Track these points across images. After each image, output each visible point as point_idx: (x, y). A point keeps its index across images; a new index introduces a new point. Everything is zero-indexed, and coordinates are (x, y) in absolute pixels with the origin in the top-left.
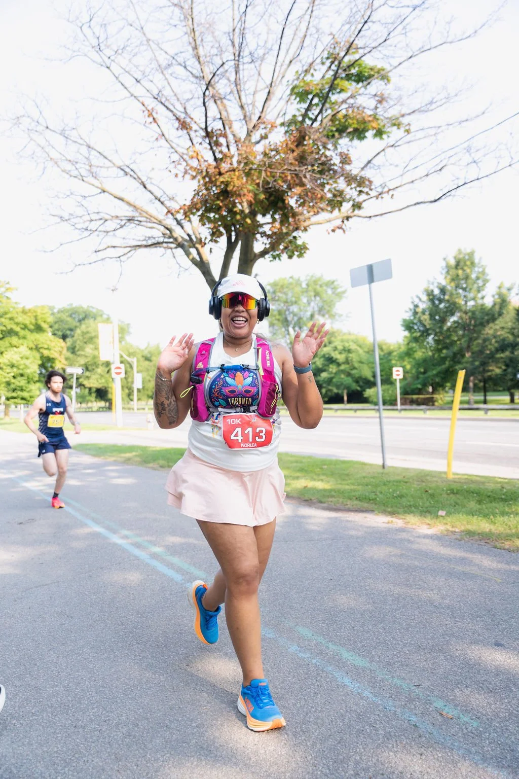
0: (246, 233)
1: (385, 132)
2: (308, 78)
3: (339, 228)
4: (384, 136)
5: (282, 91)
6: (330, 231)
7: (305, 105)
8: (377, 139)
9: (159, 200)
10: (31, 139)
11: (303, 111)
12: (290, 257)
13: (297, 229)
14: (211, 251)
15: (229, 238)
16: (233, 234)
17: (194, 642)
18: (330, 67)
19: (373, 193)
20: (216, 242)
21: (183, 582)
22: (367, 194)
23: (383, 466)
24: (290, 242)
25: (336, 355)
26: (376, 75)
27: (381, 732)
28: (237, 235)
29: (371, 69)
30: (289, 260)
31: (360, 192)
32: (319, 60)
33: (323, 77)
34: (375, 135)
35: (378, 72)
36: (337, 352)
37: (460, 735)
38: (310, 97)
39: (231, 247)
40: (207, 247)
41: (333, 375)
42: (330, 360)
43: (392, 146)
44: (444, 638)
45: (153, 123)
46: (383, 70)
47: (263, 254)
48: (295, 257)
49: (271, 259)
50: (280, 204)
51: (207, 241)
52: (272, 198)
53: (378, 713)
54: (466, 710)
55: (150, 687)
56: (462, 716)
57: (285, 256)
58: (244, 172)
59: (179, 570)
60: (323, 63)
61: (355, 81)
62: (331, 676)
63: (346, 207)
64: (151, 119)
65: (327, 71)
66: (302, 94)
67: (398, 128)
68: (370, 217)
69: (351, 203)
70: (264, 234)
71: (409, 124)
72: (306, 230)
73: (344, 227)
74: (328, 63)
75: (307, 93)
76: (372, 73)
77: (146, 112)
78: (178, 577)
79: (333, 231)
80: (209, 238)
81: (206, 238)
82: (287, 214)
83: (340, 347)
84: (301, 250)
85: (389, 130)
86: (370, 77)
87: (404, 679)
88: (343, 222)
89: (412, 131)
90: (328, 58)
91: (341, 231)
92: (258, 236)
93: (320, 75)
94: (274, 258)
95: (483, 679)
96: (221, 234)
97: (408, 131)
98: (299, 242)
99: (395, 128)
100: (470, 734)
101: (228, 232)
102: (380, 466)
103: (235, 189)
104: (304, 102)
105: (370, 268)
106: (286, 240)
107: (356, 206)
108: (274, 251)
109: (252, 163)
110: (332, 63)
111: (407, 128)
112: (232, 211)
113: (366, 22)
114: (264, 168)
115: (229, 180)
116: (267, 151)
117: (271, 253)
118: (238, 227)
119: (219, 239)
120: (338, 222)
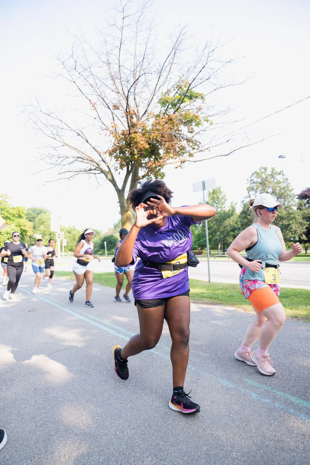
0: (136, 166)
1: (200, 124)
2: (167, 95)
3: (180, 166)
5: (156, 100)
6: (175, 167)
7: (165, 109)
9: (94, 148)
10: (30, 119)
11: (164, 111)
13: (160, 166)
14: (119, 174)
15: (128, 168)
16: (130, 166)
18: (177, 92)
19: (200, 149)
20: (122, 169)
22: (198, 149)
24: (157, 171)
26: (199, 97)
28: (132, 167)
29: (197, 94)
31: (194, 148)
32: (172, 89)
33: (174, 96)
34: (196, 125)
35: (200, 95)
38: (168, 104)
39: (128, 173)
43: (204, 130)
45: (94, 110)
46: (202, 95)
50: (156, 152)
51: (118, 168)
52: (152, 149)
58: (142, 134)
60: (174, 90)
61: (189, 99)
63: (186, 155)
64: (94, 108)
65: (176, 93)
66: (164, 102)
67: (207, 122)
68: (195, 162)
69: (188, 154)
70: (145, 167)
72: (163, 166)
73: (181, 166)
74: (176, 90)
75: (167, 102)
76: (198, 95)
77: (91, 104)
79: (177, 168)
80: (119, 167)
81: (117, 167)
82: (158, 157)
85: (202, 123)
86: (196, 97)
88: (181, 163)
89: (213, 124)
90: (176, 88)
91: (180, 168)
92: (142, 168)
96: (125, 166)
97: (211, 124)
98: (162, 171)
99: (206, 122)
101: (128, 165)
102: (207, 282)
103: (138, 141)
104: (165, 106)
105: (204, 183)
106: (156, 171)
107: (191, 155)
108: (149, 176)
109: (145, 130)
110: (178, 90)
111: (211, 122)
112: (132, 154)
113: (204, 67)
114: (153, 132)
115: (134, 137)
116: (154, 124)
117: (147, 177)
118: (133, 162)
119: (123, 168)
120: (179, 164)
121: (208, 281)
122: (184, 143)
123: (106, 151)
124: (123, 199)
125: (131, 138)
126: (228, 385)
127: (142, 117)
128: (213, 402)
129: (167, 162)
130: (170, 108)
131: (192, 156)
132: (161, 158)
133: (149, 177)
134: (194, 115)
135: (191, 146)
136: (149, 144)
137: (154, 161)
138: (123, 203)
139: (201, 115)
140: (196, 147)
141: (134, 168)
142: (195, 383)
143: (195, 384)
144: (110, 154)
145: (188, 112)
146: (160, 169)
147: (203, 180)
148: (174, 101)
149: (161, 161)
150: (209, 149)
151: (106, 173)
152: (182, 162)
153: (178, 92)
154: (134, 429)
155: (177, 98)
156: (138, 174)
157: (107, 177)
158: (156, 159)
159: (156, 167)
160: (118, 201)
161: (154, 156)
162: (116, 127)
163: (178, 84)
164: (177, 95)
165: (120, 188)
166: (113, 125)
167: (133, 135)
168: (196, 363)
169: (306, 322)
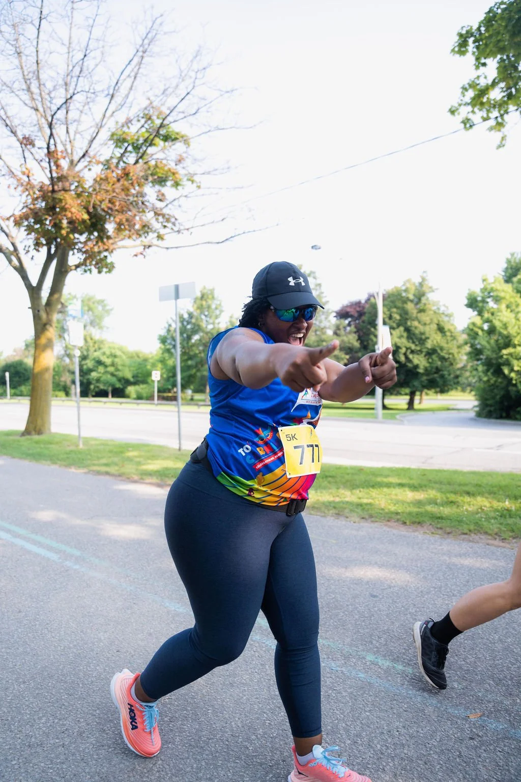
0: (64, 247)
1: (181, 185)
2: (125, 129)
3: (142, 254)
4: (179, 187)
5: (104, 135)
6: (133, 254)
7: (122, 151)
8: (174, 189)
11: (119, 155)
12: (100, 272)
13: (106, 250)
14: (32, 258)
15: (49, 250)
16: (53, 246)
17: (109, 625)
18: (143, 126)
19: (176, 229)
20: (38, 251)
21: (61, 560)
22: (172, 229)
23: (180, 449)
24: (101, 260)
25: (104, 359)
26: (181, 139)
27: (344, 694)
28: (57, 247)
29: (177, 134)
30: (99, 275)
31: (165, 227)
32: (136, 119)
33: (137, 132)
34: (173, 186)
35: (182, 137)
36: (105, 357)
37: (406, 683)
38: (126, 145)
39: (50, 258)
40: (30, 255)
41: (100, 375)
42: (99, 363)
43: (186, 196)
44: (330, 596)
46: (187, 136)
47: (77, 266)
48: (103, 273)
49: (82, 272)
50: (99, 227)
51: (30, 249)
52: (94, 220)
53: (328, 675)
54: (394, 659)
55: (92, 682)
56: (395, 665)
57: (95, 271)
58: (75, 194)
59: (50, 548)
60: (139, 121)
61: (162, 140)
62: (264, 645)
63: (152, 236)
65: (141, 128)
66: (119, 141)
68: (167, 248)
69: (156, 235)
70: (80, 250)
71: (200, 182)
72: (112, 252)
73: (144, 253)
74: (143, 121)
75: (124, 140)
76: (178, 137)
78: (54, 556)
79: (136, 255)
80: (33, 247)
81: (29, 246)
82: (103, 235)
83: (108, 353)
84: (111, 268)
85: (184, 183)
86: (176, 139)
87: (326, 638)
88: (144, 249)
89: (202, 186)
90: (143, 118)
91: (142, 256)
92: (76, 251)
93: (135, 130)
94: (85, 271)
95: (386, 628)
96: (43, 245)
97: (199, 187)
98: (109, 260)
99: (190, 182)
100: (413, 681)
101: (49, 244)
102: (175, 449)
103: (67, 206)
104: (120, 147)
105: (177, 288)
106: (98, 258)
107: (160, 237)
108: (86, 266)
109: (83, 187)
110: (146, 122)
111: (199, 185)
112: (57, 226)
113: (188, 93)
114: (95, 193)
115: (62, 198)
116: (98, 179)
117: (83, 267)
118: (59, 240)
119: (40, 249)
120: (141, 249)
121: (178, 448)
122: (150, 215)
123: (9, 216)
124: (39, 304)
125: (54, 199)
126: (177, 610)
127: (79, 161)
128: (150, 634)
129: (120, 243)
130: (131, 152)
131: (162, 239)
132: (109, 238)
133: (87, 268)
134: (170, 171)
135: (162, 223)
136: (88, 213)
137: (97, 242)
138: (38, 311)
139: (181, 171)
140: (169, 225)
141: (60, 251)
142: (128, 609)
143: (129, 611)
144: (18, 223)
145: (161, 162)
146: (106, 257)
147: (176, 283)
148: (138, 140)
149: (111, 241)
150: (191, 230)
151: (8, 255)
152: (145, 246)
153: (146, 126)
154: (24, 682)
155: (143, 137)
156: (67, 260)
157: (10, 261)
158: (100, 238)
159: (100, 252)
160: (30, 306)
161: (98, 232)
162: (30, 175)
163: (146, 112)
164: (144, 130)
165: (34, 283)
166: (24, 170)
167: (59, 195)
168: (136, 580)
169: (311, 514)
